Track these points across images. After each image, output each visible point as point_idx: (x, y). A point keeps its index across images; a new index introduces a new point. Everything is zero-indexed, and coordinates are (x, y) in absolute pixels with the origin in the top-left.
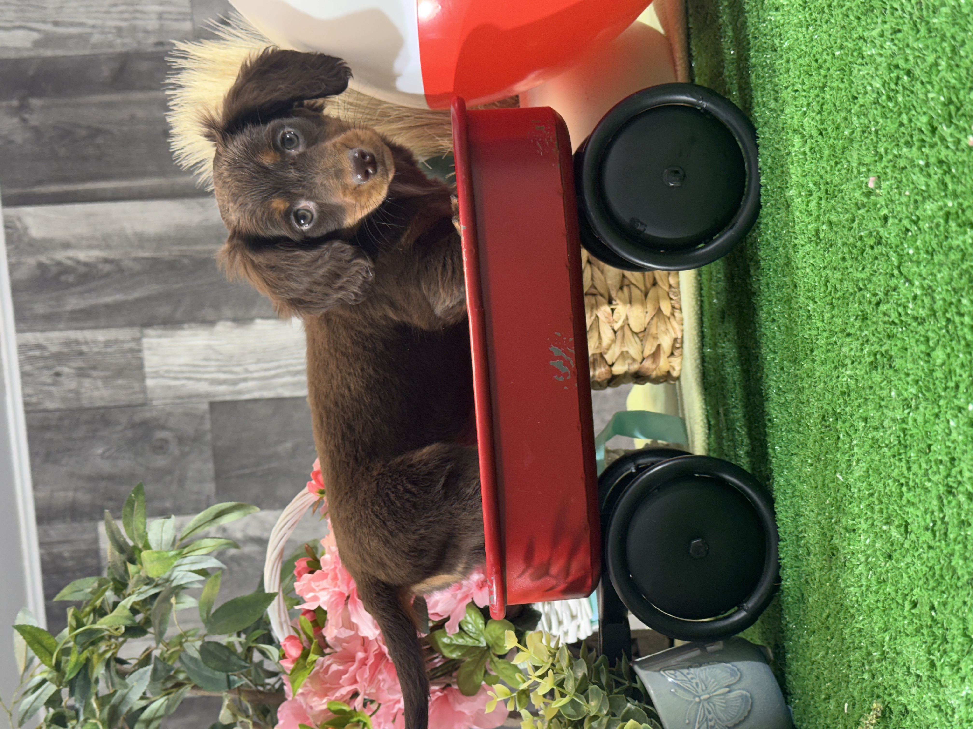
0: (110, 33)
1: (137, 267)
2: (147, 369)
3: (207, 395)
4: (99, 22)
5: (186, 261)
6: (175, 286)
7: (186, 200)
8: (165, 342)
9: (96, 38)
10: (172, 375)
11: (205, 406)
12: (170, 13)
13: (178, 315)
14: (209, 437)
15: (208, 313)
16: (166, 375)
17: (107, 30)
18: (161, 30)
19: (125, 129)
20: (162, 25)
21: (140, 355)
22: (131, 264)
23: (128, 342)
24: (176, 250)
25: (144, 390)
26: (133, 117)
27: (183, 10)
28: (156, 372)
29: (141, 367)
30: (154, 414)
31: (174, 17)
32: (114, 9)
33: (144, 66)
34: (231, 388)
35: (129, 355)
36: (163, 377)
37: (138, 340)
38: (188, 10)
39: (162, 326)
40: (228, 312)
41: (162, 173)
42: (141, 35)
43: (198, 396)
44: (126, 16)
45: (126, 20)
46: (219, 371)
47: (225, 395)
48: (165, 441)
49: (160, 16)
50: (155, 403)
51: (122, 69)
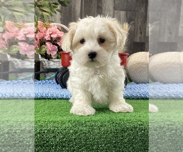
0: (105, 7)
4: (107, 5)
5: (71, 12)
7: (80, 14)
9: (105, 4)
19: (91, 7)
22: (71, 4)
24: (73, 11)
26: (93, 8)
33: (100, 11)
40: (63, 17)
41: (85, 11)
42: (104, 11)
45: (107, 9)
51: (100, 7)
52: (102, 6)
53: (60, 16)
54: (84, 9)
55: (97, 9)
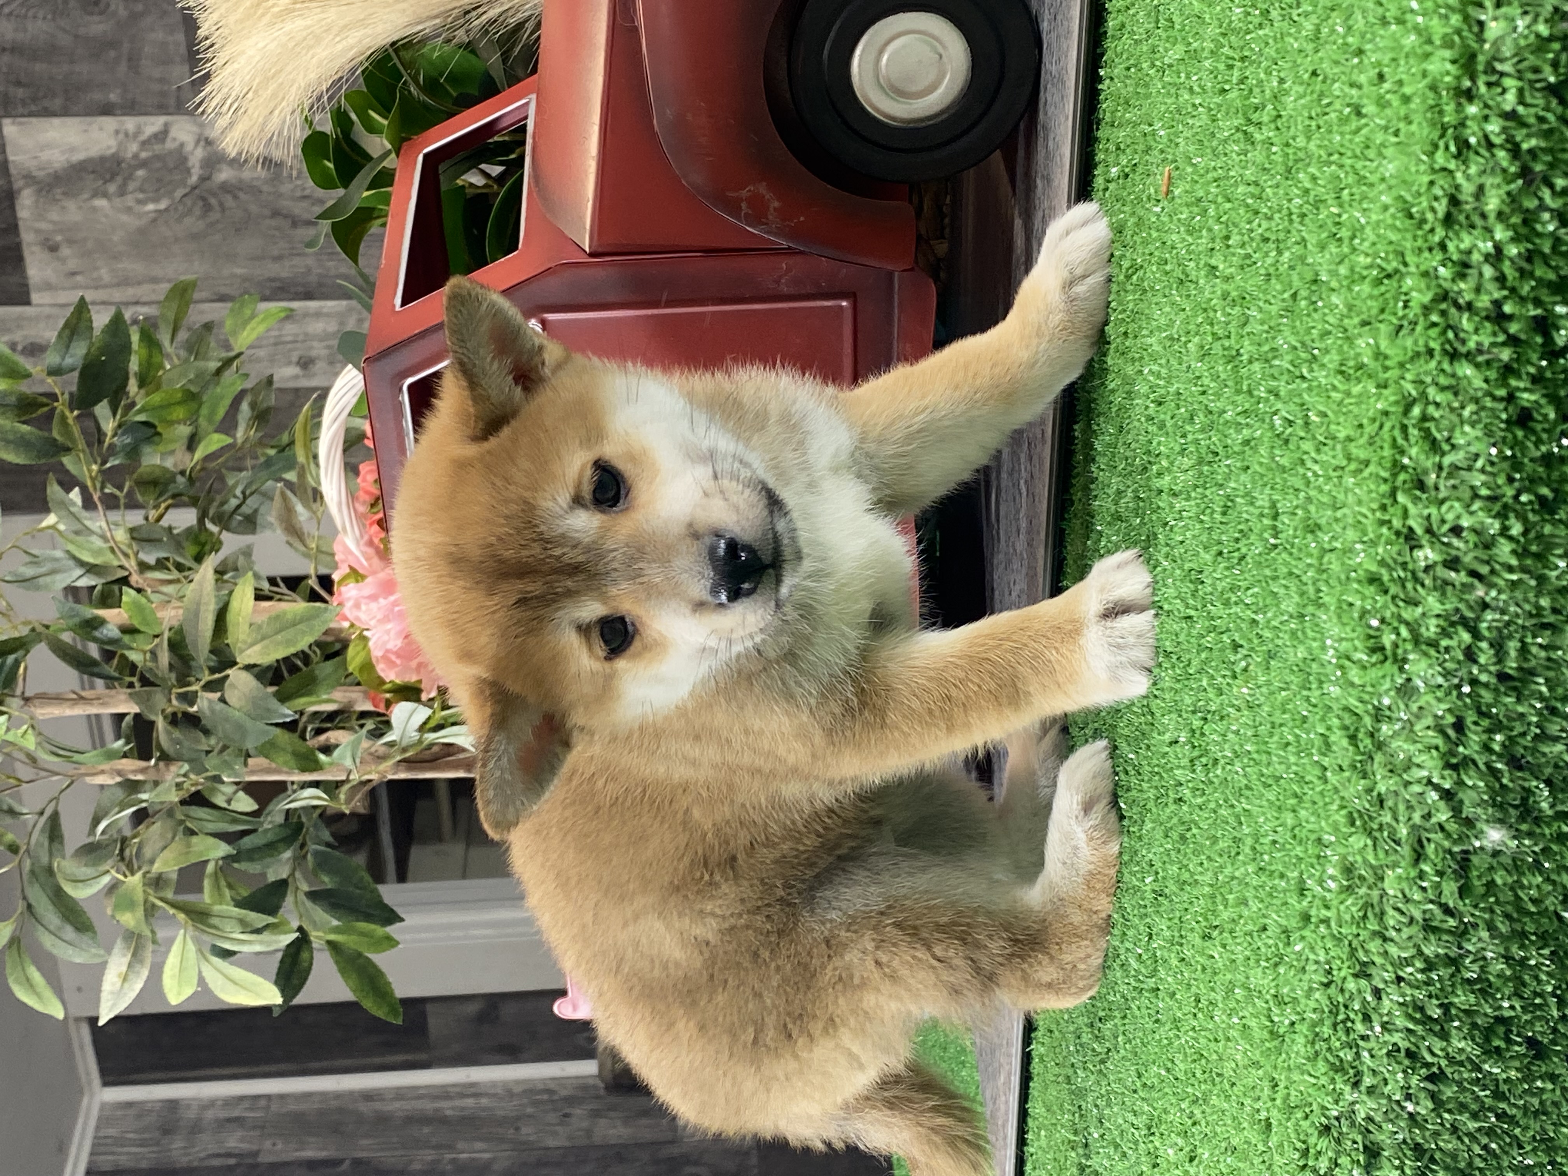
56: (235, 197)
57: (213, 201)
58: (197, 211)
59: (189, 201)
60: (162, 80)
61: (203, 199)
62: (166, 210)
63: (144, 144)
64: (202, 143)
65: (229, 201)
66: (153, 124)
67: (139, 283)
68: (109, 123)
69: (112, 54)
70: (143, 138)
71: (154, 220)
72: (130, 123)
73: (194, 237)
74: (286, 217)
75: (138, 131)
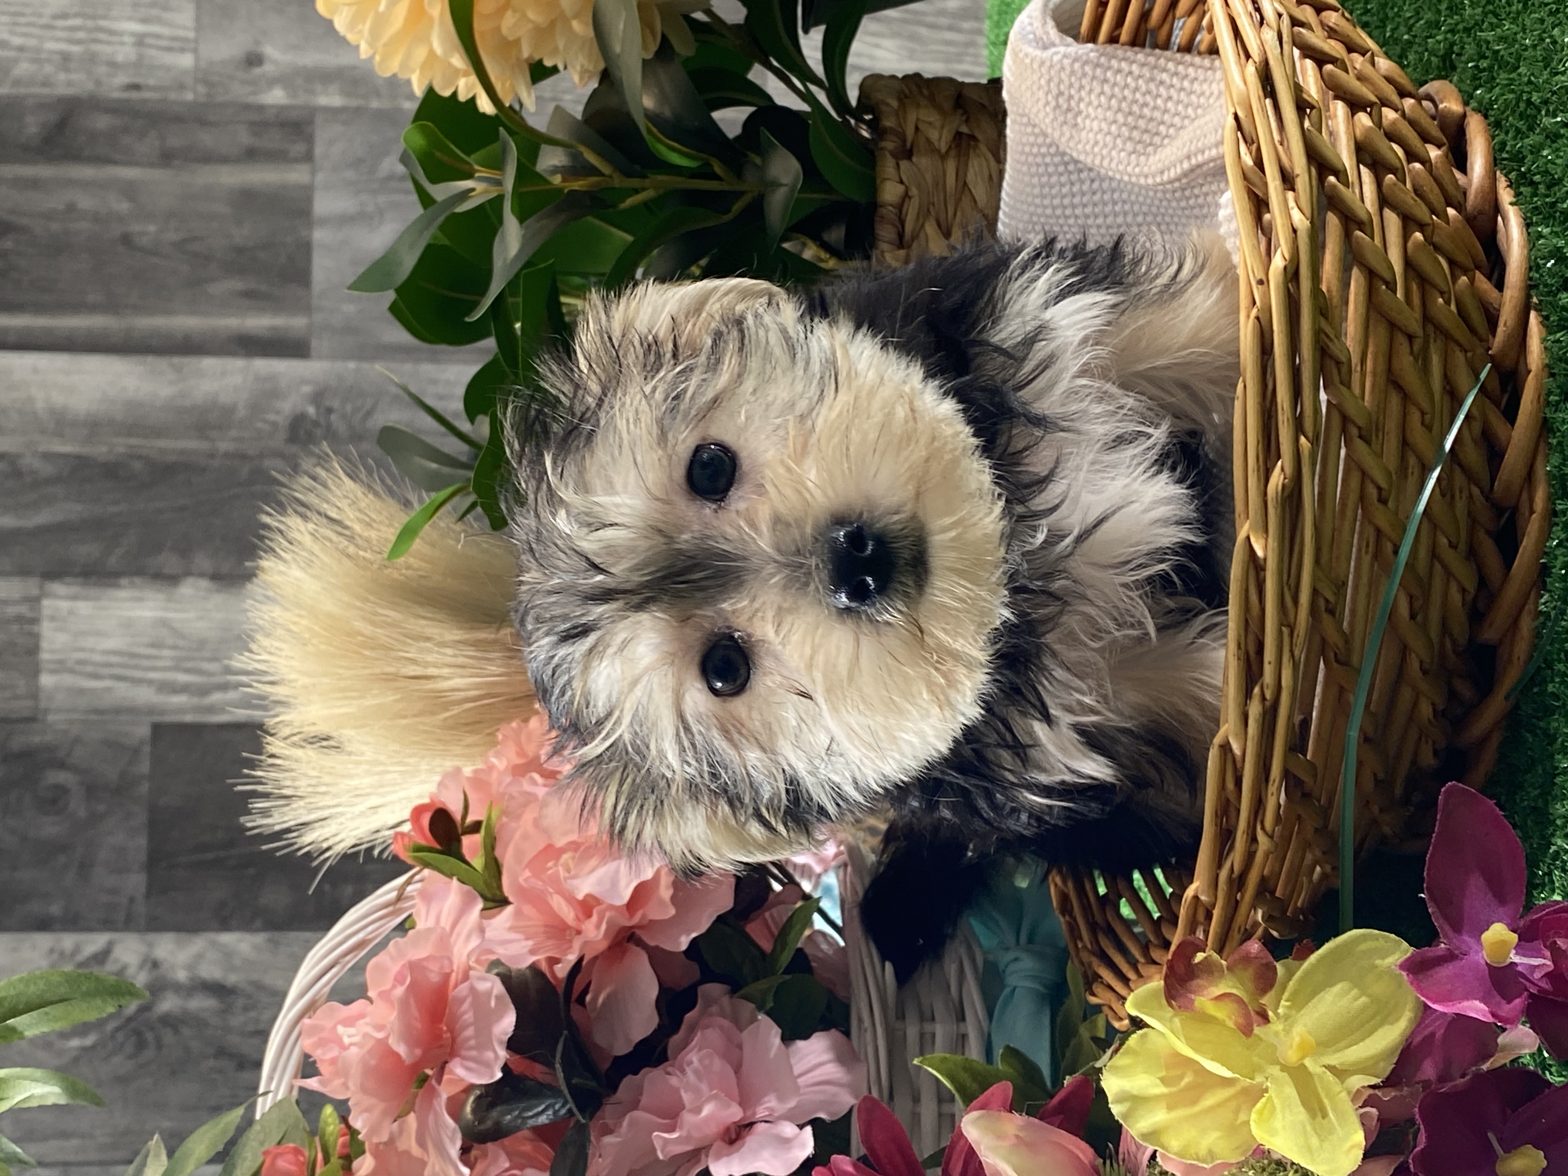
0: (48, 61)
1: (47, 470)
2: (44, 656)
3: (151, 710)
4: (32, 42)
5: (137, 466)
6: (113, 509)
7: (150, 359)
8: (84, 608)
9: (23, 68)
10: (90, 669)
11: (143, 731)
12: (158, 36)
13: (113, 561)
14: (144, 788)
15: (169, 561)
16: (78, 668)
17: (43, 56)
18: (138, 64)
19: (55, 226)
20: (141, 57)
21: (35, 628)
22: (36, 464)
23: (16, 602)
24: (121, 445)
25: (34, 694)
26: (71, 208)
27: (181, 33)
28: (61, 662)
29: (33, 650)
30: (48, 738)
31: (165, 43)
32: (61, 23)
33: (102, 122)
34: (195, 701)
35: (15, 628)
36: (72, 671)
37: (34, 601)
38: (191, 35)
39: (80, 580)
40: (203, 561)
41: (111, 307)
42: (102, 70)
43: (133, 711)
44: (81, 35)
45: (79, 42)
46: (176, 668)
47: (182, 710)
48: (62, 790)
49: (140, 41)
50: (51, 718)
51: (62, 125)
52: (42, 105)
53: (188, 589)
54: (93, 309)
55: (74, 156)
56: (176, 1030)
57: (149, 1036)
58: (129, 1048)
59: (120, 1037)
60: (114, 891)
61: (138, 1033)
62: (93, 1047)
63: (80, 965)
64: (149, 965)
65: (168, 1037)
66: (95, 942)
67: (45, 1138)
68: (44, 941)
69: (62, 859)
70: (80, 958)
71: (76, 1060)
72: (68, 941)
73: (122, 1080)
74: (231, 1056)
75: (77, 950)
